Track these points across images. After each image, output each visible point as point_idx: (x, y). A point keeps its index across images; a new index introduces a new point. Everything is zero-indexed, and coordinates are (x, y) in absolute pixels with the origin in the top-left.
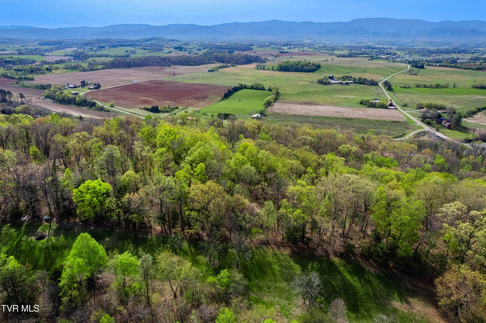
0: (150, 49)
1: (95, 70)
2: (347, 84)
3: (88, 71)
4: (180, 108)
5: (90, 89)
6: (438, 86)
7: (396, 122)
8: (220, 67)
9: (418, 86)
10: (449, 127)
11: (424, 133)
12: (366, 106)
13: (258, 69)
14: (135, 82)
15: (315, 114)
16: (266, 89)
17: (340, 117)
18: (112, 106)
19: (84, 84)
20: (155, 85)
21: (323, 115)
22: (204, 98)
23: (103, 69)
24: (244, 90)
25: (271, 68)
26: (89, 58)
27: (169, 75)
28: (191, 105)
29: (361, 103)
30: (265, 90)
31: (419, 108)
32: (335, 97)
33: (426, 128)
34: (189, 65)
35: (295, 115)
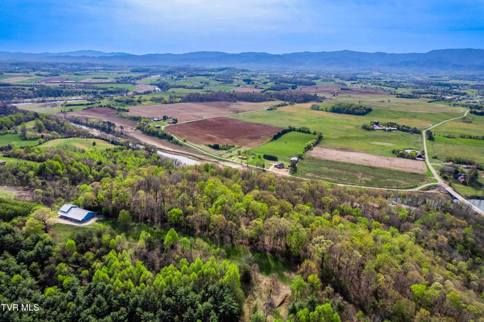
0: (221, 81)
1: (174, 103)
2: (390, 130)
3: (168, 103)
4: (236, 146)
5: (170, 123)
7: (414, 174)
8: (279, 106)
9: (462, 137)
10: (463, 183)
11: (435, 186)
12: (396, 156)
13: (313, 109)
14: (205, 118)
15: (346, 160)
16: (312, 132)
17: (366, 165)
18: (185, 141)
19: (165, 118)
20: (219, 122)
21: (352, 162)
22: (256, 138)
23: (180, 102)
24: (293, 132)
25: (324, 109)
26: (170, 88)
27: (232, 112)
28: (245, 145)
29: (393, 152)
30: (310, 133)
31: (447, 162)
32: (373, 144)
33: (441, 182)
34: (252, 101)
35: (327, 161)
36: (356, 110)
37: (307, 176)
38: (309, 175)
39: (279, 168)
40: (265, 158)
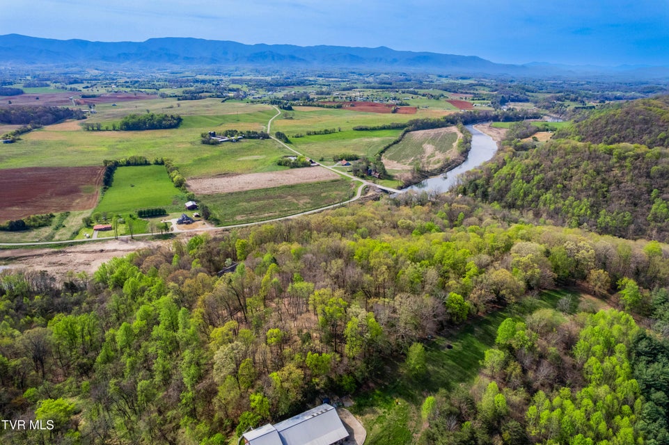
2: (237, 140)
4: (56, 214)
6: (326, 132)
7: (335, 181)
8: (19, 133)
9: (309, 134)
10: (380, 178)
12: (288, 167)
16: (151, 163)
17: (279, 186)
22: (73, 191)
24: (120, 169)
25: (112, 128)
28: (69, 207)
29: (280, 164)
30: (149, 164)
31: (337, 161)
32: (245, 161)
33: (365, 183)
35: (232, 194)
36: (164, 122)
37: (241, 221)
38: (239, 218)
39: (188, 223)
40: (141, 217)
